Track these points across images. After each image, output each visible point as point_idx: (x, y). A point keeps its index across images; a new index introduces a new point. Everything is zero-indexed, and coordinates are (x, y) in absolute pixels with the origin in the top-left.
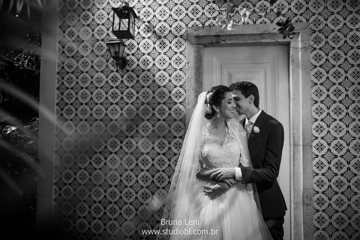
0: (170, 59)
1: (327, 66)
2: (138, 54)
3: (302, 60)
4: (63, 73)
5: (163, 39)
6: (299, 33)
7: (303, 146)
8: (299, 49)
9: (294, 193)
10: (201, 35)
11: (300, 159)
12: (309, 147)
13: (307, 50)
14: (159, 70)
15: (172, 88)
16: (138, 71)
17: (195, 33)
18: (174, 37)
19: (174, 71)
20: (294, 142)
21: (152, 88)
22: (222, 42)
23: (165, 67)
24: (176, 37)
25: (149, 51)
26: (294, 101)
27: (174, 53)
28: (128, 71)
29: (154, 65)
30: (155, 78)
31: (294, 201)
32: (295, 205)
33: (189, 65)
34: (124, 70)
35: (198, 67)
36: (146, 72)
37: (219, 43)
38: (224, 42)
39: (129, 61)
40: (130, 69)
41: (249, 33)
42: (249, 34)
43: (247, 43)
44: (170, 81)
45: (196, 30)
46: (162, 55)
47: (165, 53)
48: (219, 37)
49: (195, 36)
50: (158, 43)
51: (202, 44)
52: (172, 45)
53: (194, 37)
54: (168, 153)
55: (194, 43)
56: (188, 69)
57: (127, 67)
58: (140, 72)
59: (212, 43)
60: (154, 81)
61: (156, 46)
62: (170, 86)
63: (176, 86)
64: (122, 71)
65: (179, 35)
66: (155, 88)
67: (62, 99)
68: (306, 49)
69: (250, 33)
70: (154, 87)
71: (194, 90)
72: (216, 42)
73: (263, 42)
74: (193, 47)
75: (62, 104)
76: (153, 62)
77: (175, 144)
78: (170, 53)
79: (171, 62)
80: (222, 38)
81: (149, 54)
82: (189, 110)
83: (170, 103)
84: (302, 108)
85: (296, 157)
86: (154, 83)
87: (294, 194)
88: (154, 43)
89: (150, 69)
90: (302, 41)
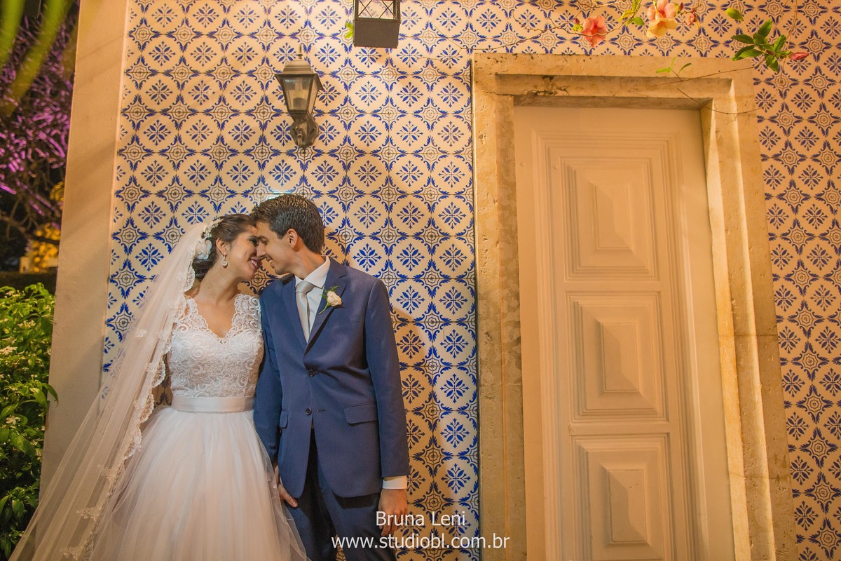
0: (430, 127)
1: (790, 158)
2: (347, 113)
3: (742, 141)
4: (135, 153)
5: (410, 79)
6: (730, 81)
7: (757, 335)
8: (732, 117)
9: (744, 451)
10: (509, 73)
11: (752, 368)
12: (772, 337)
13: (751, 118)
14: (403, 154)
15: (436, 198)
16: (347, 153)
17: (497, 68)
18: (440, 75)
19: (441, 157)
20: (735, 329)
21: (385, 198)
22: (560, 93)
23: (417, 146)
24: (444, 76)
25: (375, 105)
26: (729, 233)
27: (440, 114)
28: (319, 153)
29: (389, 140)
30: (393, 173)
31: (745, 472)
32: (749, 480)
33: (484, 143)
34: (309, 149)
35: (504, 147)
36: (368, 157)
37: (552, 93)
38: (565, 94)
39: (323, 130)
40: (327, 149)
41: (621, 75)
42: (621, 78)
43: (617, 97)
44: (430, 181)
45: (497, 62)
46: (409, 117)
47: (417, 114)
48: (553, 81)
49: (496, 74)
50: (398, 88)
51: (511, 95)
52: (433, 95)
53: (493, 75)
54: (427, 365)
55: (493, 90)
56: (482, 151)
57: (318, 144)
58: (351, 158)
59: (536, 94)
60: (389, 180)
61: (393, 94)
62: (431, 195)
63: (445, 195)
64: (304, 153)
65: (451, 72)
66: (394, 199)
67: (130, 222)
68: (749, 115)
69: (624, 75)
70: (389, 194)
71: (497, 203)
72: (545, 92)
73: (653, 98)
74: (493, 100)
75: (129, 236)
76: (385, 134)
77: (446, 338)
78: (430, 114)
79: (433, 134)
80: (559, 84)
81: (375, 114)
82: (487, 250)
83: (432, 236)
84: (750, 248)
85: (742, 363)
86: (389, 184)
87: (744, 454)
88: (390, 88)
89: (378, 151)
90: (738, 99)
